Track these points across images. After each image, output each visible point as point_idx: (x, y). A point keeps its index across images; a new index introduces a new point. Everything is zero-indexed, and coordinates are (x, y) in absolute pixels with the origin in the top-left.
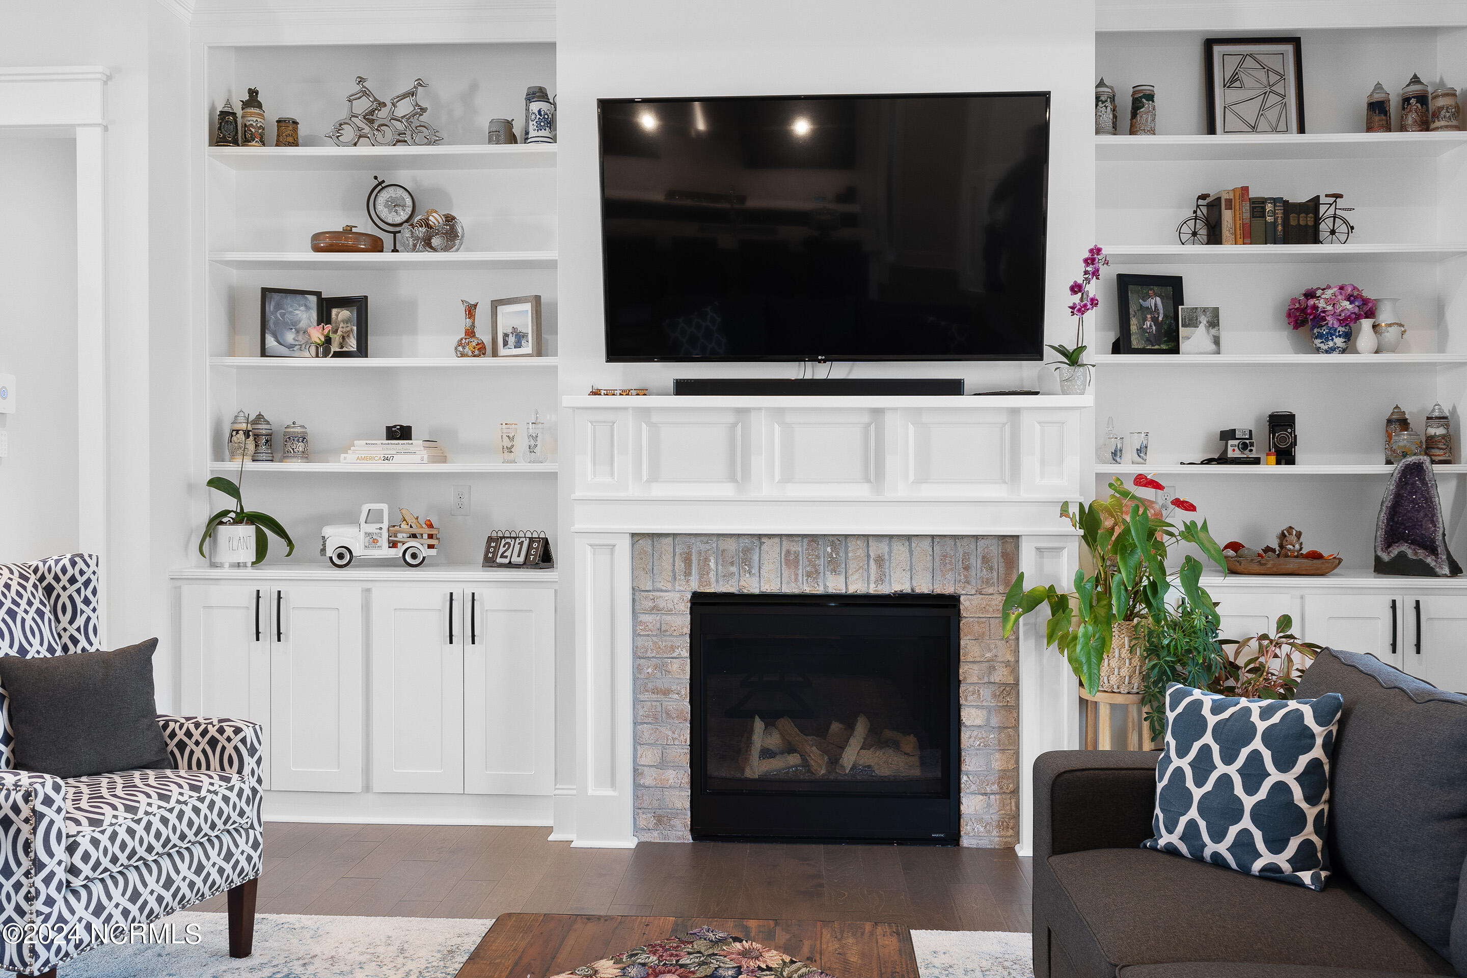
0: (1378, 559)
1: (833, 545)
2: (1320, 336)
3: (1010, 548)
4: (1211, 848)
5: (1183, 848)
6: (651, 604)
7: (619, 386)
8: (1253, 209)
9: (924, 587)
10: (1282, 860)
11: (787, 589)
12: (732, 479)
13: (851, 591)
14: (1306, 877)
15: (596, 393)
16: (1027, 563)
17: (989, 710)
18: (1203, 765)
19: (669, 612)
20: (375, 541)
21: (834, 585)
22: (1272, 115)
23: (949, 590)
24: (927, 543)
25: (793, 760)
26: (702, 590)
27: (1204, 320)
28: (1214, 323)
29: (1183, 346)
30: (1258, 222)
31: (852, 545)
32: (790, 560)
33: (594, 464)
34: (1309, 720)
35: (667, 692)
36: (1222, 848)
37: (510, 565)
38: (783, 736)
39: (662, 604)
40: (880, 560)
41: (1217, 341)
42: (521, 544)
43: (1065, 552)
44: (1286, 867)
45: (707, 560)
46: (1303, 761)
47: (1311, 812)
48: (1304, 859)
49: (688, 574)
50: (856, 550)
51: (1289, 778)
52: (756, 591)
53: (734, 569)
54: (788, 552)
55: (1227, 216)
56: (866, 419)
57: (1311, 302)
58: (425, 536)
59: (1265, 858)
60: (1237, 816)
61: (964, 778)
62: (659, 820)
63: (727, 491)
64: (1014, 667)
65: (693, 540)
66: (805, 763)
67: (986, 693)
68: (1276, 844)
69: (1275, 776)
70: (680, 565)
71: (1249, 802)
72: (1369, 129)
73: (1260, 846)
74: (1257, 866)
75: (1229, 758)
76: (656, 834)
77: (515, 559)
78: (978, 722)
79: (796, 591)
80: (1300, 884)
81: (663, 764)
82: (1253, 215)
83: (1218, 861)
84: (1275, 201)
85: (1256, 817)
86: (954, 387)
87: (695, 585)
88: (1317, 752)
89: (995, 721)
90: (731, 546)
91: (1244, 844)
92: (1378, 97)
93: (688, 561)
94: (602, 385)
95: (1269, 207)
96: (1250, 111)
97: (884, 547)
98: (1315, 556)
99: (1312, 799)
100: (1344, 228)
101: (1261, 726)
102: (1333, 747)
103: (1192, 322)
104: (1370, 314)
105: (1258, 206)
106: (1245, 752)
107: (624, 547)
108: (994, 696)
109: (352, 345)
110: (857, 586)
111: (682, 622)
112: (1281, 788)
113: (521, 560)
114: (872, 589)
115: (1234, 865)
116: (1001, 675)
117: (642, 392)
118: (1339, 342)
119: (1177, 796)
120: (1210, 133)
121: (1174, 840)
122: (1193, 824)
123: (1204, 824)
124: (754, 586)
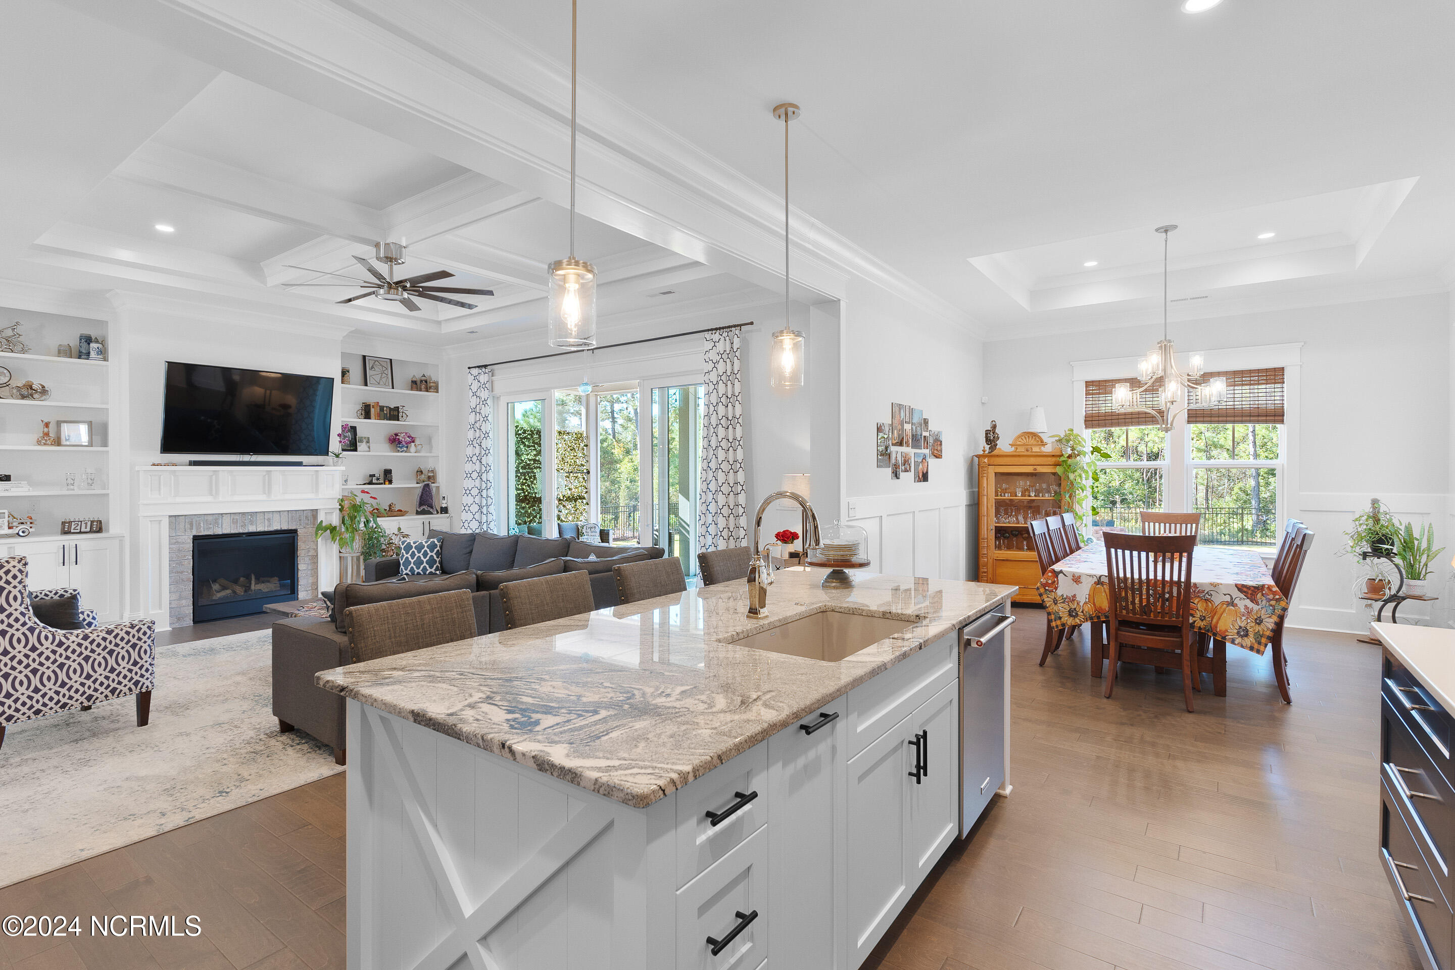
0: (417, 510)
1: (251, 515)
2: (399, 447)
3: (314, 513)
4: (417, 571)
5: (410, 573)
6: (175, 541)
7: (163, 462)
8: (380, 409)
9: (285, 527)
10: (433, 570)
11: (233, 532)
12: (211, 495)
13: (258, 530)
14: (438, 572)
15: (154, 465)
16: (321, 517)
17: (308, 564)
18: (413, 555)
19: (183, 543)
20: (1, 527)
21: (252, 529)
22: (384, 380)
23: (292, 527)
24: (286, 513)
25: (228, 592)
26: (198, 534)
27: (365, 441)
28: (368, 442)
29: (359, 449)
30: (382, 413)
31: (258, 515)
32: (235, 522)
33: (151, 490)
34: (436, 542)
35: (182, 572)
36: (420, 571)
37: (80, 533)
38: (220, 585)
39: (180, 540)
40: (269, 520)
41: (369, 448)
42: (86, 524)
43: (334, 513)
44: (434, 571)
45: (199, 523)
46: (436, 550)
47: (438, 560)
48: (437, 569)
49: (191, 529)
50: (260, 517)
51: (433, 554)
52: (221, 533)
53: (212, 526)
54: (234, 519)
55: (372, 410)
56: (264, 474)
57: (397, 437)
58: (29, 523)
59: (429, 570)
60: (423, 563)
61: (299, 587)
62: (179, 619)
63: (210, 499)
64: (316, 550)
65: (194, 516)
66: (234, 592)
67: (307, 559)
68: (431, 567)
69: (430, 554)
70: (188, 526)
71: (425, 560)
72: (412, 389)
73: (428, 568)
74: (428, 572)
75: (419, 552)
76: (177, 624)
77: (83, 530)
78: (304, 568)
79: (237, 532)
80: (437, 574)
81: (180, 598)
82: (380, 411)
83: (419, 574)
84: (387, 407)
85: (427, 563)
86: (299, 464)
87: (195, 533)
88: (438, 548)
89: (310, 568)
90: (210, 518)
91: (425, 569)
92: (414, 379)
93: (191, 524)
94: (156, 463)
95: (385, 409)
96: (377, 378)
97: (271, 515)
98: (400, 511)
99: (438, 557)
100: (405, 416)
101: (426, 545)
102: (441, 547)
103: (361, 441)
104: (413, 442)
105: (382, 408)
106: (423, 551)
107: (166, 522)
108: (310, 560)
110: (260, 529)
111: (190, 546)
112: (432, 556)
113: (88, 529)
114: (266, 530)
115: (422, 573)
116: (312, 553)
117: (174, 465)
118: (405, 449)
119: (407, 562)
120: (366, 385)
121: (407, 572)
122: (412, 567)
123: (414, 567)
124: (219, 532)
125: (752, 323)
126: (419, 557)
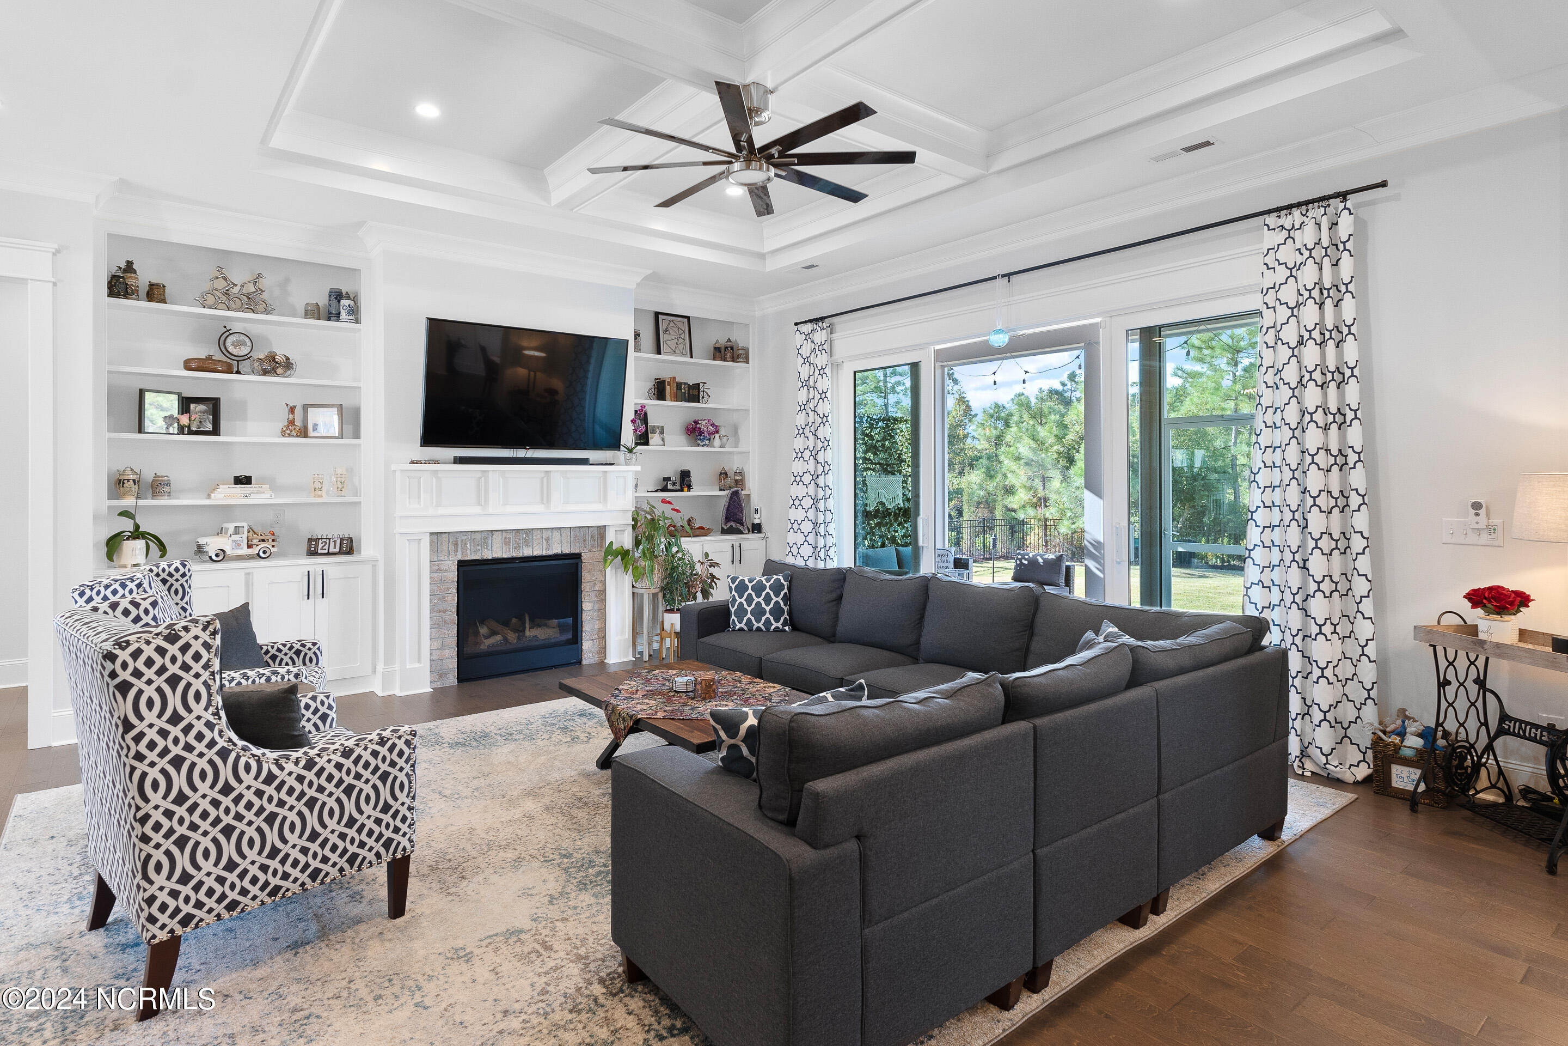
0: (722, 528)
1: (526, 533)
2: (700, 439)
3: (602, 531)
4: (756, 625)
5: (746, 628)
6: (437, 568)
7: (423, 459)
8: (677, 386)
9: (566, 550)
10: (779, 625)
11: (505, 556)
12: (479, 504)
13: (535, 554)
14: (787, 628)
15: (412, 462)
16: (610, 537)
17: (594, 602)
18: (749, 600)
19: (446, 571)
20: (239, 545)
21: (527, 552)
22: (681, 347)
23: (577, 551)
24: (568, 531)
25: (498, 638)
26: (463, 559)
27: (657, 430)
28: (662, 433)
29: (651, 442)
30: (679, 391)
31: (535, 533)
32: (507, 542)
33: (409, 498)
34: (782, 581)
35: (445, 611)
36: (760, 625)
37: (328, 554)
38: (489, 628)
39: (442, 567)
40: (547, 540)
41: (663, 440)
42: (335, 542)
43: (626, 532)
44: (781, 627)
45: (466, 544)
46: (782, 593)
47: (786, 609)
48: (784, 624)
49: (456, 551)
50: (537, 536)
51: (779, 599)
52: (490, 558)
53: (479, 548)
54: (506, 538)
55: (668, 388)
56: (543, 475)
57: (698, 426)
58: (270, 540)
59: (775, 625)
60: (764, 612)
61: (584, 634)
62: (441, 676)
63: (477, 510)
64: (604, 583)
65: (459, 535)
66: (506, 639)
67: (592, 595)
68: (777, 620)
69: (775, 599)
70: (452, 547)
71: (768, 609)
72: (714, 359)
73: (773, 622)
74: (773, 628)
75: (758, 596)
76: (438, 683)
77: (332, 550)
78: (589, 608)
79: (509, 556)
80: (785, 631)
81: (443, 647)
82: (677, 389)
83: (759, 629)
84: (685, 384)
85: (770, 613)
86: (584, 462)
87: (460, 557)
88: (786, 590)
89: (596, 608)
90: (478, 536)
91: (768, 622)
92: (717, 345)
93: (456, 545)
94: (416, 459)
95: (683, 386)
96: (673, 344)
97: (549, 533)
98: (701, 528)
99: (785, 605)
100: (706, 396)
101: (768, 585)
102: (789, 589)
103: (654, 432)
104: (717, 432)
105: (679, 385)
106: (764, 594)
107: (426, 541)
108: (596, 596)
109: (209, 427)
110: (537, 552)
111: (453, 575)
112: (777, 602)
113: (337, 550)
114: (544, 553)
115: (764, 629)
116: (599, 587)
117: (437, 462)
118: (707, 442)
119: (741, 612)
120: (659, 352)
121: (742, 625)
122: (749, 619)
123: (753, 619)
124: (489, 555)
125: (1383, 184)
126: (759, 604)
